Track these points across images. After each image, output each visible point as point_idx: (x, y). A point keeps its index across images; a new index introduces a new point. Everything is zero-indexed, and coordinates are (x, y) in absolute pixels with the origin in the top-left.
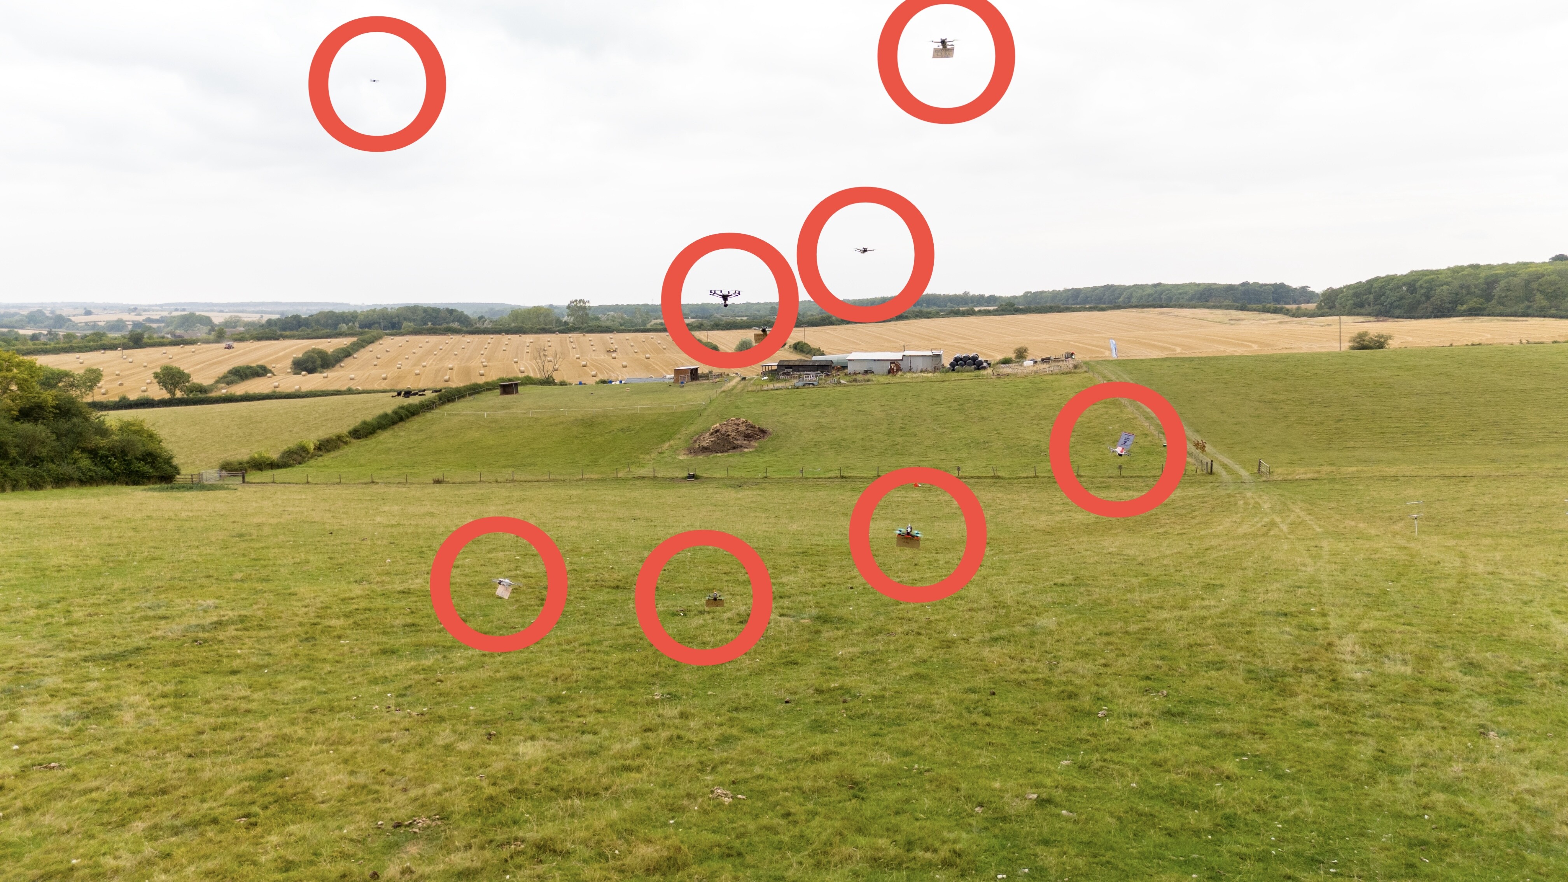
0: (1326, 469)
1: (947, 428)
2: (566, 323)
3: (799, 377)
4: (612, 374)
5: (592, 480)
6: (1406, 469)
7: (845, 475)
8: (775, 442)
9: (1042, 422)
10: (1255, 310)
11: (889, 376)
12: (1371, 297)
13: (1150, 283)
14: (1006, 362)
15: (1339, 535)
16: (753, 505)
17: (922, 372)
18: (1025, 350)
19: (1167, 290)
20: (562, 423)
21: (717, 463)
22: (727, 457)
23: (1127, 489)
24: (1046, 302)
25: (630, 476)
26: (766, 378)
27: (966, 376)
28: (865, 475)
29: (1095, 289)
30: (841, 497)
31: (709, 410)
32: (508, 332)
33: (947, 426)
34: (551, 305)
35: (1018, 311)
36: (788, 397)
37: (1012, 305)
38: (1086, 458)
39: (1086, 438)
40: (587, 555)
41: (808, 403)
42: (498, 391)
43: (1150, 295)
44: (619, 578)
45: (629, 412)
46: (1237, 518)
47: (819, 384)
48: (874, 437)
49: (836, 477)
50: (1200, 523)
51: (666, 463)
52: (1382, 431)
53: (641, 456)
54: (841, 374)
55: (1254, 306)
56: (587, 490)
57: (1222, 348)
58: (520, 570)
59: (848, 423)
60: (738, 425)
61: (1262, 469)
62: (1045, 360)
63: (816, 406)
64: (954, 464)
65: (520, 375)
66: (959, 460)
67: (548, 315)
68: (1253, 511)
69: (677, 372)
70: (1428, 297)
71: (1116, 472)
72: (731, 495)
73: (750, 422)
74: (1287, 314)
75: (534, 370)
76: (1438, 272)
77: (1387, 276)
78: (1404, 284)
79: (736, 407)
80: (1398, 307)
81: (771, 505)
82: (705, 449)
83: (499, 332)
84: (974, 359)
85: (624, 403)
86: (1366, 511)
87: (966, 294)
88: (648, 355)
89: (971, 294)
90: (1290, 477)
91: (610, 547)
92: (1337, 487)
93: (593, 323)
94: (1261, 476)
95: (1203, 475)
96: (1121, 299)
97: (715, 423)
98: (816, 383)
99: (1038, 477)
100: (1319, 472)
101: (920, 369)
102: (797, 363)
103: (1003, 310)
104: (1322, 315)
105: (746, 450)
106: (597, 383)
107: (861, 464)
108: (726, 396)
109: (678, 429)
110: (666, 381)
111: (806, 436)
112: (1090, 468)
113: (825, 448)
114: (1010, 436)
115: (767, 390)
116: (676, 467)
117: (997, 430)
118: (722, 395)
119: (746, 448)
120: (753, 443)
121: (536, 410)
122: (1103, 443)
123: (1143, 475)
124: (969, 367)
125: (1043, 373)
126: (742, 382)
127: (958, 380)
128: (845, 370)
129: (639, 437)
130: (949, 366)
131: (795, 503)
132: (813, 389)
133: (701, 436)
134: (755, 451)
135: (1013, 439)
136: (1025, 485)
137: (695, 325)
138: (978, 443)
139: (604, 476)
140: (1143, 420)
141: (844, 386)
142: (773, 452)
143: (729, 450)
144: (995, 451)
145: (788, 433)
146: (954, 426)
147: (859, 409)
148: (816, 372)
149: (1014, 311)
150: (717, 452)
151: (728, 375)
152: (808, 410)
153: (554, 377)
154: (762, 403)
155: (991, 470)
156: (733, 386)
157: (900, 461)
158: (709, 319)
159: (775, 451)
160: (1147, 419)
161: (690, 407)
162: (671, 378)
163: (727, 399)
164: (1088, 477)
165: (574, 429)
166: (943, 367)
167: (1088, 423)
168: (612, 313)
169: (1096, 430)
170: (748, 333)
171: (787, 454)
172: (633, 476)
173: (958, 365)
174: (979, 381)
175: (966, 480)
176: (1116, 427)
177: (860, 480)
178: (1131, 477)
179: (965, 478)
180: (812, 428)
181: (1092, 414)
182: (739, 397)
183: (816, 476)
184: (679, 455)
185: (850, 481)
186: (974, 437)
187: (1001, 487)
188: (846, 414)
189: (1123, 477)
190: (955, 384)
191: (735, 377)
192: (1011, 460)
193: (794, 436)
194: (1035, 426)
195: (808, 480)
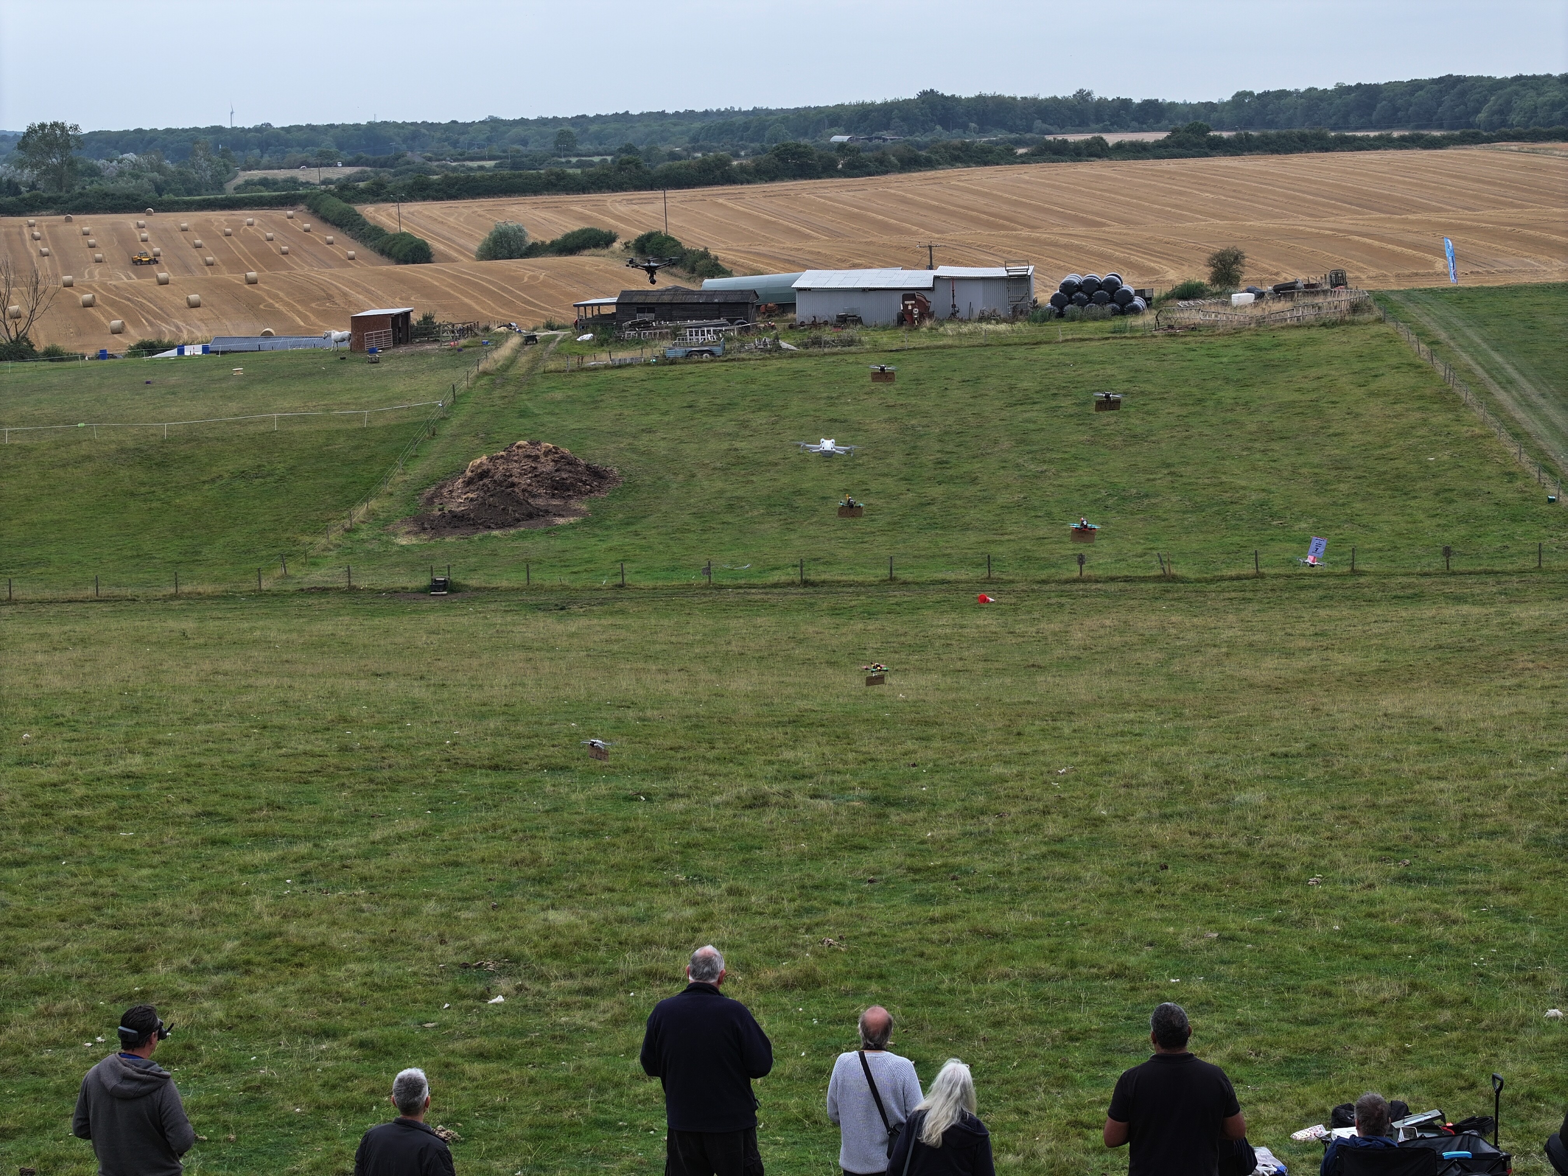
1: (1051, 461)
2: (12, 186)
3: (675, 334)
5: (201, 597)
7: (813, 577)
8: (630, 502)
9: (1276, 446)
11: (900, 332)
13: (1556, 74)
14: (1190, 292)
17: (982, 319)
18: (1237, 258)
20: (89, 458)
21: (494, 553)
22: (514, 538)
23: (1459, 599)
24: (1289, 121)
25: (291, 588)
26: (588, 336)
27: (1093, 330)
28: (860, 578)
30: (811, 629)
31: (455, 421)
33: (1048, 456)
35: (1217, 146)
36: (649, 385)
38: (1373, 530)
39: (1377, 484)
41: (703, 402)
43: (1555, 106)
45: (251, 429)
47: (726, 352)
48: (874, 486)
49: (792, 584)
51: (371, 556)
53: (307, 539)
54: (780, 325)
60: (536, 458)
62: (1284, 291)
63: (722, 409)
64: (1069, 548)
69: (361, 324)
71: (1438, 563)
73: (565, 450)
79: (523, 414)
81: (658, 647)
82: (458, 521)
84: (1111, 287)
85: (234, 406)
87: (1083, 97)
88: (252, 274)
89: (1096, 96)
93: (93, 187)
96: (1482, 116)
97: (472, 454)
98: (718, 350)
99: (1262, 576)
101: (977, 313)
102: (666, 299)
103: (1180, 144)
105: (560, 521)
106: (135, 352)
107: (846, 552)
108: (493, 385)
109: (382, 471)
110: (332, 347)
111: (706, 483)
112: (1380, 554)
113: (756, 513)
114: (1200, 481)
115: (595, 369)
116: (397, 565)
117: (1168, 466)
118: (482, 382)
119: (559, 515)
120: (575, 504)
121: (17, 426)
122: (1413, 494)
123: (1497, 569)
124: (1099, 308)
125: (1278, 325)
126: (527, 348)
127: (1073, 340)
128: (790, 316)
129: (288, 492)
130: (1049, 305)
131: (710, 643)
132: (711, 365)
133: (442, 487)
134: (585, 523)
135: (1205, 487)
136: (1233, 595)
137: (362, 185)
138: (1124, 498)
139: (228, 586)
140: (1505, 437)
141: (791, 357)
142: (627, 524)
143: (518, 520)
144: (1165, 516)
145: (660, 479)
146: (1066, 456)
147: (832, 416)
148: (716, 322)
149: (1209, 146)
150: (489, 527)
151: (487, 329)
152: (705, 419)
153: (32, 337)
154: (585, 403)
155: (1155, 563)
156: (507, 358)
157: (941, 544)
158: (392, 167)
159: (633, 524)
160: (1516, 436)
161: (405, 413)
162: (343, 340)
163: (497, 393)
164: (1375, 574)
165: (123, 473)
166: (1035, 305)
167: (1381, 447)
168: (131, 156)
169: (1400, 463)
170: (508, 209)
171: (664, 530)
172: (300, 586)
173: (1071, 302)
174: (1124, 341)
175: (1099, 586)
176: (1446, 458)
177: (850, 590)
178: (1470, 573)
179: (1097, 581)
180: (718, 465)
181: (1390, 426)
182: (526, 387)
183: (743, 582)
184: (396, 535)
185: (827, 593)
186: (1115, 484)
187: (1179, 599)
188: (801, 427)
189: (1454, 574)
190: (1066, 350)
191: (507, 336)
192: (1201, 537)
193: (675, 486)
194: (1258, 456)
195: (724, 591)
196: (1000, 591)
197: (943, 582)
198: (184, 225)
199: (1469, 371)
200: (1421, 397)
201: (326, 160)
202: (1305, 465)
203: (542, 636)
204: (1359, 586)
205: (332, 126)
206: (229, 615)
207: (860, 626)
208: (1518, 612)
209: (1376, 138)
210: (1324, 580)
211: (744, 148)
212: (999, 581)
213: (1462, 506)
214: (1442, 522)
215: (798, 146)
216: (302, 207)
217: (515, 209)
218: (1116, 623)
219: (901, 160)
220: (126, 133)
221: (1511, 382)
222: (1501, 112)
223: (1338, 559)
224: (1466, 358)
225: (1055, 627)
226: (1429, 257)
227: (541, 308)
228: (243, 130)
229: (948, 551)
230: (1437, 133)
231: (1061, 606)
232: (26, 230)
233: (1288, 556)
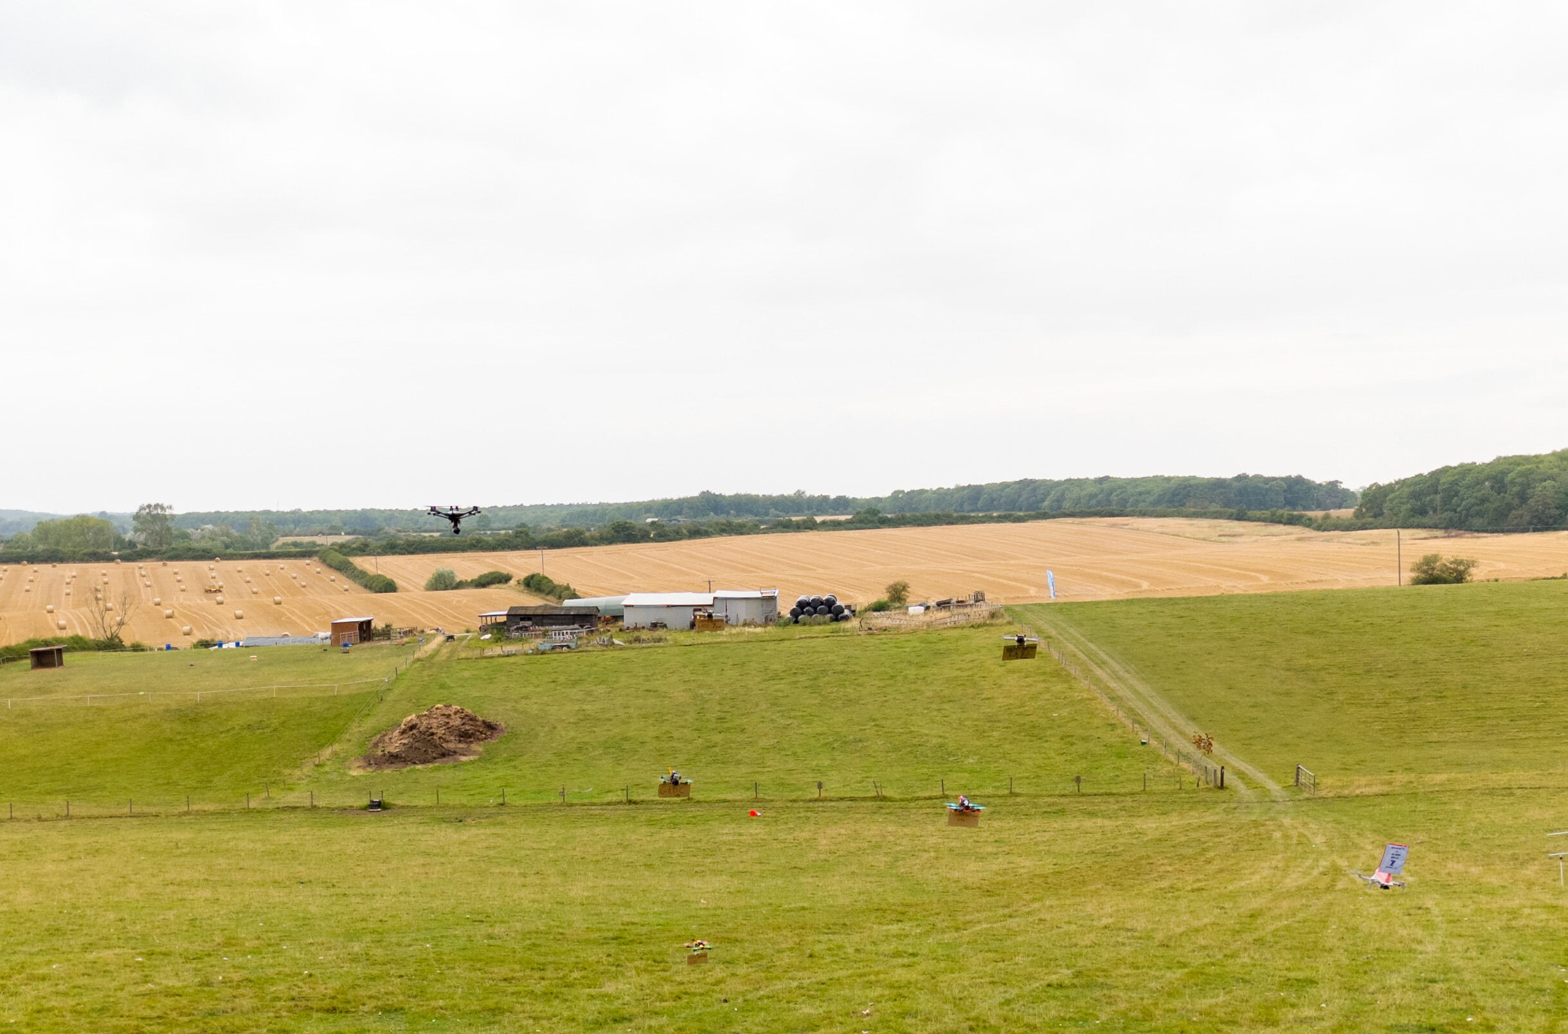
0: (1401, 778)
1: (794, 717)
2: (132, 544)
3: (545, 634)
4: (219, 631)
5: (205, 814)
6: (1524, 777)
7: (635, 798)
8: (512, 745)
9: (945, 706)
10: (1259, 520)
11: (692, 633)
12: (1438, 498)
13: (1092, 477)
14: (880, 607)
15: (1445, 889)
16: (492, 853)
17: (745, 625)
18: (904, 588)
19: (1120, 487)
20: (144, 716)
21: (416, 781)
22: (432, 770)
23: (1092, 814)
24: (927, 508)
25: (270, 806)
26: (488, 636)
27: (818, 631)
29: (1005, 486)
30: (634, 837)
31: (396, 691)
32: (33, 559)
33: (792, 714)
34: (103, 514)
35: (884, 523)
36: (527, 668)
37: (875, 512)
38: (1020, 764)
39: (1019, 732)
40: (256, 951)
41: (562, 678)
42: (28, 662)
43: (1092, 496)
44: (330, 992)
45: (258, 696)
46: (1277, 860)
47: (578, 646)
48: (676, 735)
49: (621, 802)
50: (1221, 871)
51: (330, 783)
52: (1480, 715)
53: (287, 772)
54: (613, 629)
55: (1258, 513)
56: (200, 831)
57: (1212, 581)
58: (152, 982)
59: (631, 710)
60: (449, 716)
61: (1302, 779)
62: (943, 605)
63: (575, 683)
64: (809, 777)
65: (63, 634)
66: (816, 770)
67: (101, 531)
68: (1300, 848)
69: (337, 627)
70: (1523, 498)
71: (1072, 787)
72: (447, 835)
73: (469, 711)
74: (1308, 526)
75: (82, 624)
76: (1538, 459)
77: (1461, 466)
78: (1487, 479)
79: (442, 686)
80: (1479, 514)
81: (523, 852)
82: (394, 759)
83: (17, 560)
84: (830, 603)
85: (248, 681)
86: (1475, 846)
87: (799, 494)
88: (277, 598)
89: (808, 494)
90: (1346, 792)
91: (287, 936)
92: (1421, 806)
93: (178, 544)
94: (1301, 791)
95: (1209, 790)
96: (1046, 503)
97: (407, 713)
98: (572, 645)
100: (1390, 783)
101: (741, 621)
102: (539, 612)
103: (861, 521)
104: (1363, 527)
105: (464, 759)
106: (195, 646)
108: (423, 668)
109: (344, 725)
110: (318, 642)
111: (563, 733)
112: (1028, 781)
113: (596, 753)
114: (896, 731)
115: (492, 657)
116: (347, 790)
117: (874, 720)
118: (416, 665)
119: (464, 755)
120: (474, 747)
121: (97, 693)
122: (1046, 739)
123: (1114, 791)
124: (822, 617)
125: (941, 626)
126: (447, 644)
127: (806, 638)
128: (620, 623)
129: (279, 738)
130: (789, 616)
131: (561, 848)
132: (568, 655)
133: (384, 735)
134: (479, 760)
135: (900, 734)
136: (928, 810)
137: (354, 546)
138: (845, 743)
139: (226, 806)
140: (1106, 701)
141: (621, 649)
142: (509, 760)
143: (435, 758)
144: (874, 754)
145: (532, 730)
146: (805, 714)
147: (648, 688)
148: (572, 627)
149: (879, 522)
150: (415, 763)
151: (423, 631)
152: (563, 690)
153: (121, 636)
154: (484, 680)
155: (871, 786)
156: (434, 650)
157: (723, 774)
158: (376, 535)
159: (513, 760)
160: (1112, 699)
161: (363, 686)
162: (327, 638)
163: (425, 673)
164: (1027, 795)
165: (166, 726)
166: (780, 616)
167: (1020, 707)
168: (210, 527)
169: (1033, 718)
170: (446, 560)
171: (534, 765)
172: (277, 806)
173: (803, 613)
174: (839, 638)
175: (833, 804)
176: (1065, 714)
177: (661, 807)
178: (1095, 795)
179: (831, 800)
180: (572, 720)
181: (1024, 692)
182: (445, 669)
183: (586, 801)
184: (350, 769)
185: (645, 809)
186: (838, 732)
187: (890, 813)
188: (627, 695)
189: (1083, 795)
190: (801, 644)
191: (434, 636)
192: (900, 769)
193: (542, 734)
194: (935, 713)
195: (573, 808)
196: (764, 808)
197: (725, 801)
198: (239, 569)
199: (1074, 656)
200: (1044, 673)
201: (334, 531)
202: (967, 719)
203: (441, 844)
204: (1017, 804)
205: (339, 511)
206: (222, 827)
207: (668, 834)
208: (1139, 824)
209: (983, 517)
210: (991, 800)
211: (593, 526)
212: (763, 800)
213: (1081, 747)
214: (1069, 758)
215: (626, 523)
216: (316, 558)
217: (450, 560)
218: (849, 832)
219: (689, 532)
220: (209, 513)
221: (1104, 662)
222: (1058, 501)
223: (999, 784)
224: (1071, 647)
225: (806, 835)
226: (1025, 586)
227: (463, 620)
228: (283, 512)
229: (727, 779)
230: (1021, 514)
231: (808, 818)
232: (137, 571)
233: (963, 782)
